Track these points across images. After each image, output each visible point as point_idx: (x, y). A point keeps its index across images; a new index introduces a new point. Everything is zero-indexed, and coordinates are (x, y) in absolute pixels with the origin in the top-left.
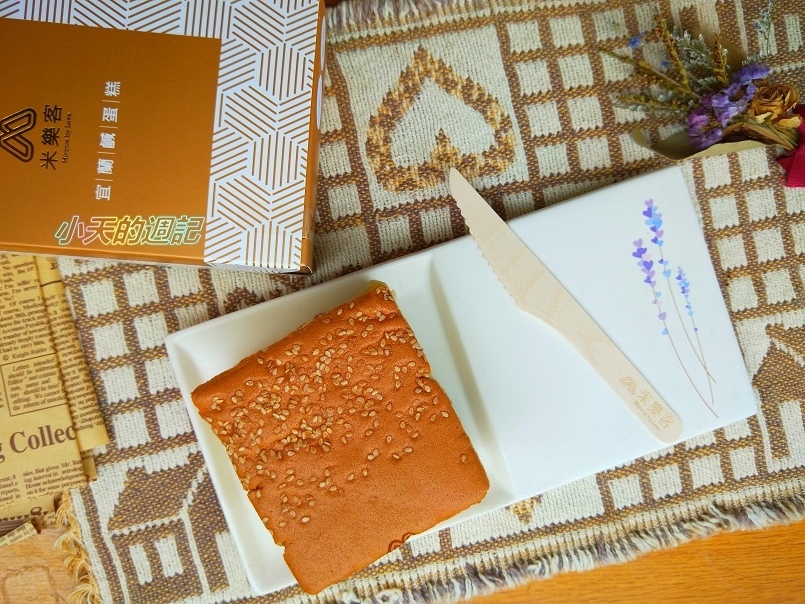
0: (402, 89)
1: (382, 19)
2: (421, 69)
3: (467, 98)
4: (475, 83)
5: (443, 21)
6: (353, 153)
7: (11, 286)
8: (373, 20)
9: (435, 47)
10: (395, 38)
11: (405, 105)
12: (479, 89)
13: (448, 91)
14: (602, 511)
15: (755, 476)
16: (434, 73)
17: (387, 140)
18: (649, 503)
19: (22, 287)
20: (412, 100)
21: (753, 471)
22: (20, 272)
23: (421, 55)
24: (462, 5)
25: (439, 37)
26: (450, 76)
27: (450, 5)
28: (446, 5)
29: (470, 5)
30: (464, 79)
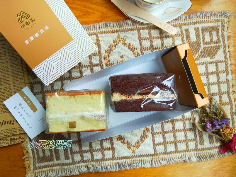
0: (113, 44)
1: (110, 27)
2: (118, 40)
3: (129, 48)
4: (131, 44)
5: (125, 29)
6: (100, 59)
7: (18, 83)
8: (108, 27)
9: (122, 34)
10: (113, 32)
11: (114, 48)
12: (132, 46)
13: (125, 46)
14: (153, 153)
15: (194, 149)
16: (121, 41)
17: (109, 56)
18: (166, 153)
19: (20, 84)
20: (116, 47)
21: (194, 147)
22: (20, 80)
23: (119, 36)
24: (130, 25)
25: (123, 32)
26: (125, 42)
27: (127, 25)
28: (126, 25)
29: (132, 25)
30: (129, 43)
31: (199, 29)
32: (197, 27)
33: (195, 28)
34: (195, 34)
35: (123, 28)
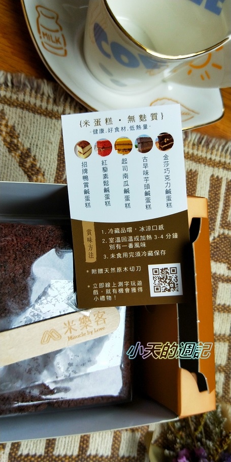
3: (22, 164)
4: (33, 154)
5: (27, 101)
9: (13, 115)
12: (34, 160)
13: (10, 151)
16: (4, 134)
24: (45, 98)
25: (19, 110)
26: (15, 141)
27: (36, 92)
28: (33, 92)
29: (51, 100)
30: (26, 147)
31: (221, 182)
32: (218, 177)
33: (212, 176)
34: (210, 191)
35: (21, 97)
